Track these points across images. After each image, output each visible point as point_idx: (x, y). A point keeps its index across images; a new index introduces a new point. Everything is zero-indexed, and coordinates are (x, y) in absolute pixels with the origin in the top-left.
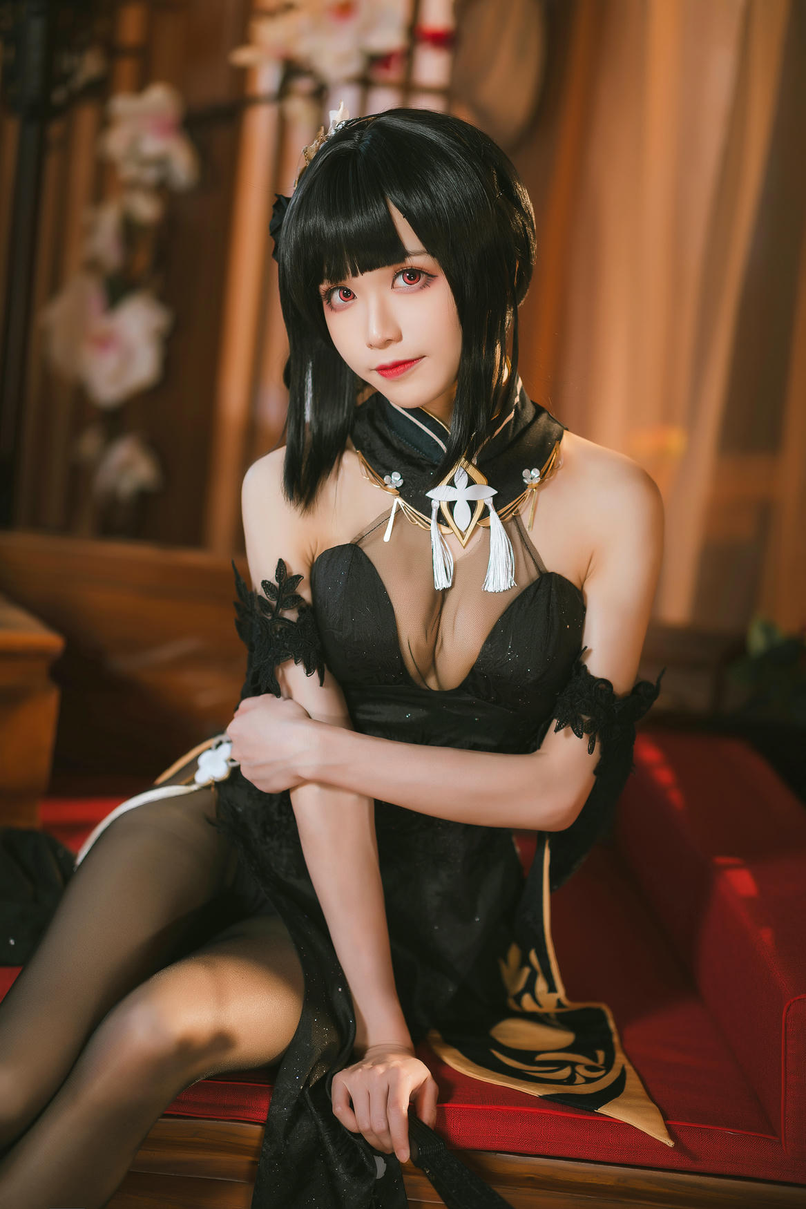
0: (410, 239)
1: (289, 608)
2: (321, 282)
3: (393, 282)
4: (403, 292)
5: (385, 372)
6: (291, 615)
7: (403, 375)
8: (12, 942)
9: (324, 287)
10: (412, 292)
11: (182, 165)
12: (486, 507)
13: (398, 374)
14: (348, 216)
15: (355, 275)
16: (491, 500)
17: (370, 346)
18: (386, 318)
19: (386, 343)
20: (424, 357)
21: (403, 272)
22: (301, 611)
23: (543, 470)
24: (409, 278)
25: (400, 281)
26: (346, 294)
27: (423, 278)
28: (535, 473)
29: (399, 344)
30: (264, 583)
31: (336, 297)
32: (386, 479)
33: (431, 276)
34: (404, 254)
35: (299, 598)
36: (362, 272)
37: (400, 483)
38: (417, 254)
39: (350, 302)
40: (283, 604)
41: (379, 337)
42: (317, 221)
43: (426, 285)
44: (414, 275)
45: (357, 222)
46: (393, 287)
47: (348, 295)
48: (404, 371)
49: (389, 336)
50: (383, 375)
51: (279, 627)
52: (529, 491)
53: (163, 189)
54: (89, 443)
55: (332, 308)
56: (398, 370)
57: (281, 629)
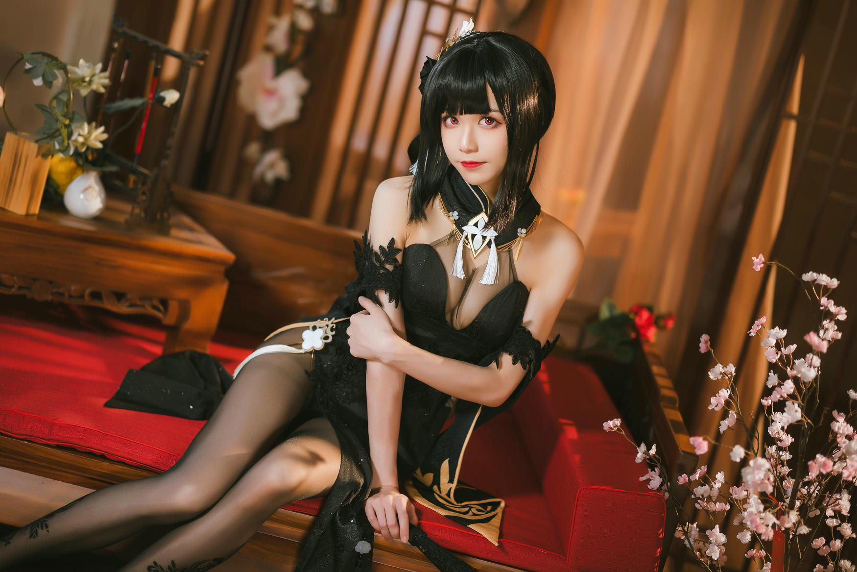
0: (493, 104)
1: (390, 263)
3: (480, 121)
4: (483, 128)
5: (465, 165)
6: (390, 267)
7: (474, 169)
8: (191, 407)
9: (444, 115)
10: (487, 129)
12: (490, 241)
13: (472, 167)
14: (465, 81)
15: (461, 114)
16: (494, 238)
17: (461, 150)
18: (472, 139)
19: (469, 151)
20: (486, 162)
21: (486, 118)
22: (396, 267)
23: (528, 229)
24: (488, 121)
25: (483, 122)
26: (454, 120)
27: (495, 123)
28: (524, 231)
29: (475, 153)
30: (381, 247)
31: (449, 121)
32: (451, 213)
33: (499, 123)
34: (489, 110)
35: (396, 260)
37: (457, 218)
38: (495, 111)
39: (455, 125)
40: (387, 261)
41: (467, 147)
42: (449, 79)
43: (495, 127)
44: (491, 120)
45: (468, 85)
46: (479, 124)
47: (455, 121)
48: (475, 167)
49: (471, 148)
50: (465, 166)
51: (382, 271)
52: (519, 238)
54: (253, 149)
55: (446, 126)
56: (472, 165)
57: (383, 273)
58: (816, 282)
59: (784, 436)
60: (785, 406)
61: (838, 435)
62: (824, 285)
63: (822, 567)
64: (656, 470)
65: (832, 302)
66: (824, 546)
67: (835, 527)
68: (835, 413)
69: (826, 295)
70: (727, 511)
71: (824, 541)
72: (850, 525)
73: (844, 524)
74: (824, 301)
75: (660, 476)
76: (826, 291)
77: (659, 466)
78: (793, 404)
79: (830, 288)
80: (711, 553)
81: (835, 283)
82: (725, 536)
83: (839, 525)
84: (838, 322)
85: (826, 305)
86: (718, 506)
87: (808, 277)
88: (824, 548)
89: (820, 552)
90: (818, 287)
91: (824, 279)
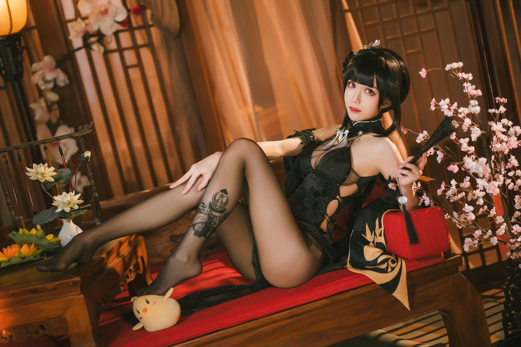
2: (350, 79)
4: (366, 94)
9: (349, 81)
10: (368, 95)
11: (62, 78)
13: (354, 111)
15: (359, 83)
18: (359, 96)
19: (356, 103)
20: (362, 112)
25: (367, 91)
27: (373, 93)
29: (358, 105)
31: (351, 85)
33: (375, 94)
36: (360, 84)
43: (372, 95)
44: (371, 91)
46: (365, 91)
47: (354, 86)
53: (56, 89)
55: (349, 86)
58: (452, 69)
59: (469, 148)
60: (471, 131)
61: (496, 132)
62: (457, 68)
63: (519, 196)
64: (424, 194)
65: (464, 73)
66: (514, 186)
67: (514, 175)
68: (490, 123)
69: (460, 72)
70: (465, 195)
71: (513, 184)
72: (519, 170)
73: (517, 171)
74: (460, 75)
75: (427, 196)
76: (458, 70)
77: (424, 192)
78: (474, 128)
79: (460, 68)
80: (470, 218)
81: (461, 64)
82: (472, 206)
83: (515, 173)
84: (470, 81)
85: (462, 76)
86: (460, 196)
87: (448, 67)
88: (515, 187)
89: (514, 190)
90: (454, 70)
91: (455, 65)
